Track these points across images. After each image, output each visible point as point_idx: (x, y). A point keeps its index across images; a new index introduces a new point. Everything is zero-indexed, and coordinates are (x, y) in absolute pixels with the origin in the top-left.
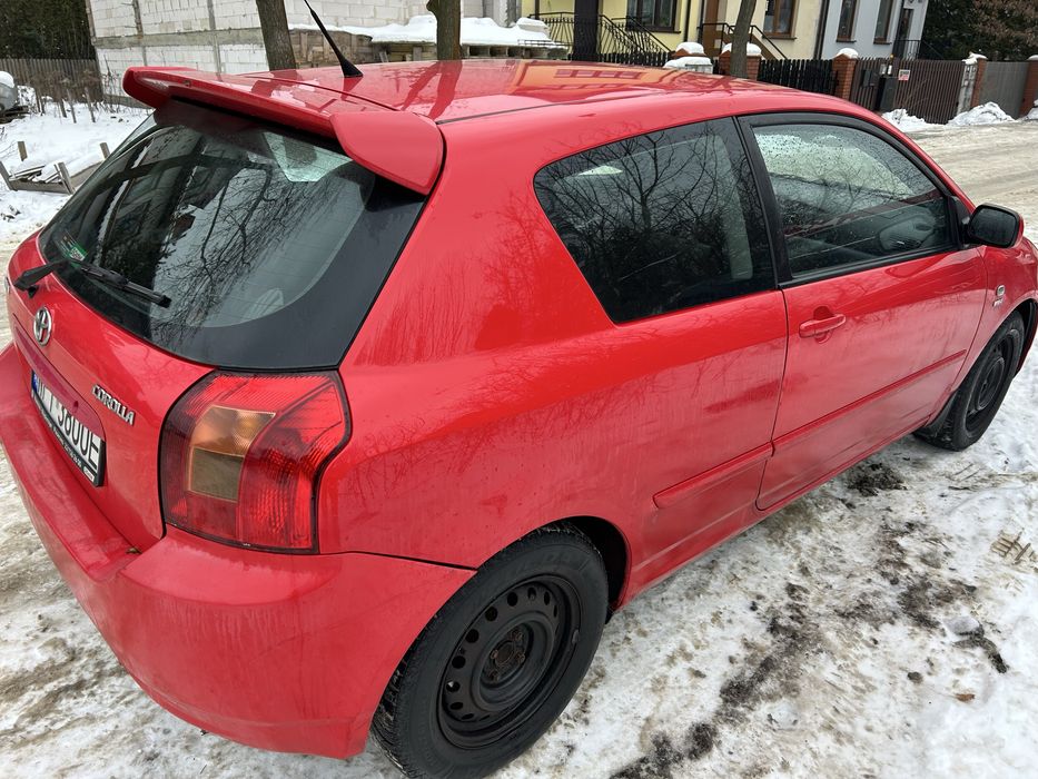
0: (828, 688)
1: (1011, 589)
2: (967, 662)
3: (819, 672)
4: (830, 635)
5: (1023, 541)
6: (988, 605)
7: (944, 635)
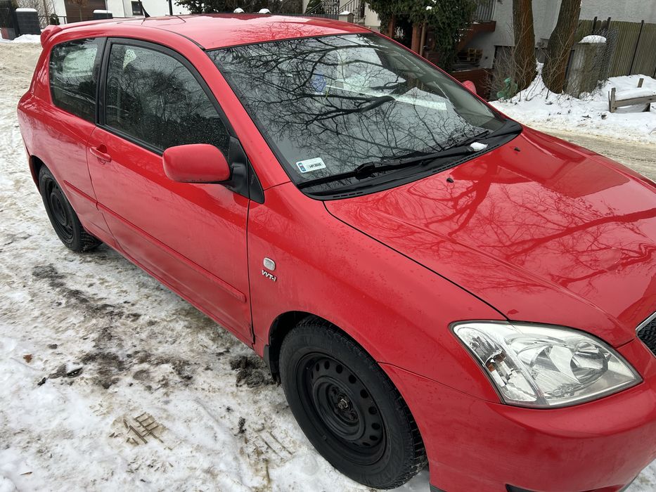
0: (63, 317)
1: (98, 408)
2: (50, 366)
3: (73, 315)
4: (94, 321)
5: (150, 439)
6: (88, 389)
7: (74, 363)
